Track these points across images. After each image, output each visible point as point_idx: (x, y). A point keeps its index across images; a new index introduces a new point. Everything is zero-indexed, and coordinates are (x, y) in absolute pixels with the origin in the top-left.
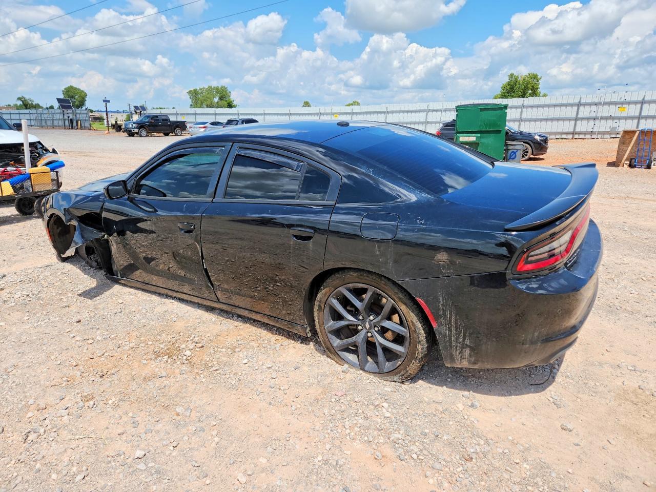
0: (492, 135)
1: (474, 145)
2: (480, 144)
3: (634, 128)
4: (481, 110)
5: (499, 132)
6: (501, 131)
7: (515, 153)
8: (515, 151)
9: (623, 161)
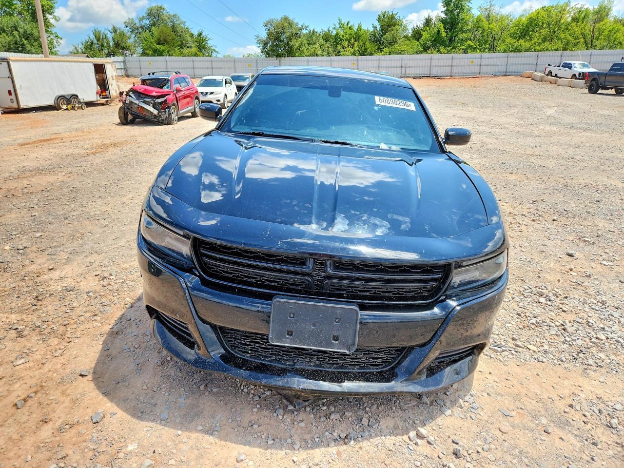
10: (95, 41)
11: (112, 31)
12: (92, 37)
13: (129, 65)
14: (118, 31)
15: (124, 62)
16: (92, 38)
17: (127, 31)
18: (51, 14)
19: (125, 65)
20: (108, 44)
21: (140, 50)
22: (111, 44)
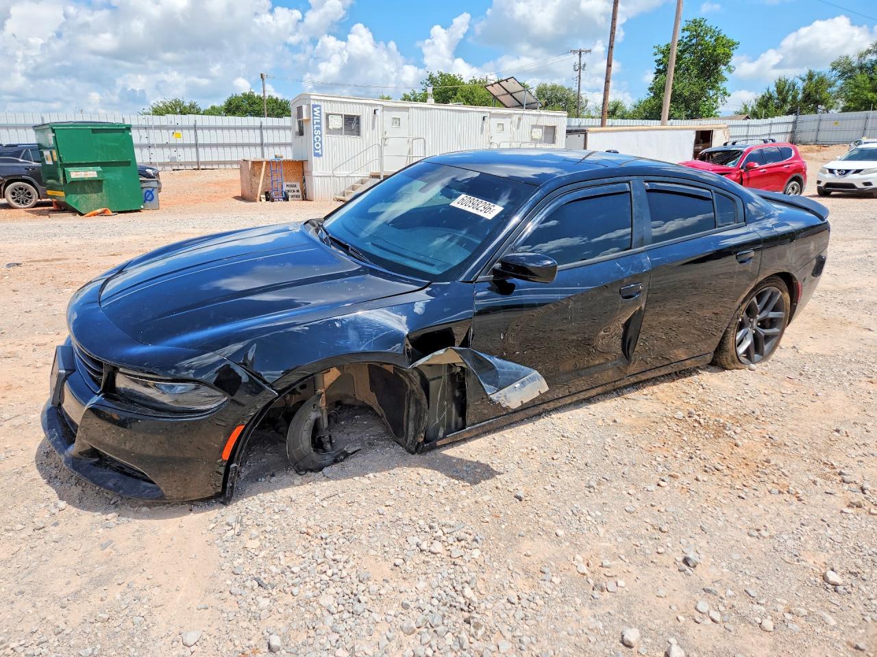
0: (121, 168)
1: (94, 183)
2: (104, 182)
3: (259, 158)
4: (94, 131)
5: (127, 164)
6: (130, 162)
7: (151, 192)
8: (151, 189)
9: (259, 195)
10: (775, 95)
11: (806, 78)
12: (773, 89)
13: (800, 127)
14: (816, 77)
15: (794, 123)
16: (771, 91)
17: (832, 76)
18: (725, 65)
19: (795, 127)
20: (794, 98)
21: (842, 103)
22: (800, 96)
